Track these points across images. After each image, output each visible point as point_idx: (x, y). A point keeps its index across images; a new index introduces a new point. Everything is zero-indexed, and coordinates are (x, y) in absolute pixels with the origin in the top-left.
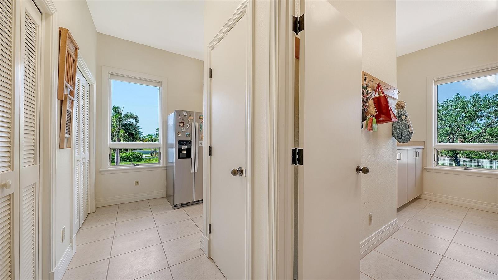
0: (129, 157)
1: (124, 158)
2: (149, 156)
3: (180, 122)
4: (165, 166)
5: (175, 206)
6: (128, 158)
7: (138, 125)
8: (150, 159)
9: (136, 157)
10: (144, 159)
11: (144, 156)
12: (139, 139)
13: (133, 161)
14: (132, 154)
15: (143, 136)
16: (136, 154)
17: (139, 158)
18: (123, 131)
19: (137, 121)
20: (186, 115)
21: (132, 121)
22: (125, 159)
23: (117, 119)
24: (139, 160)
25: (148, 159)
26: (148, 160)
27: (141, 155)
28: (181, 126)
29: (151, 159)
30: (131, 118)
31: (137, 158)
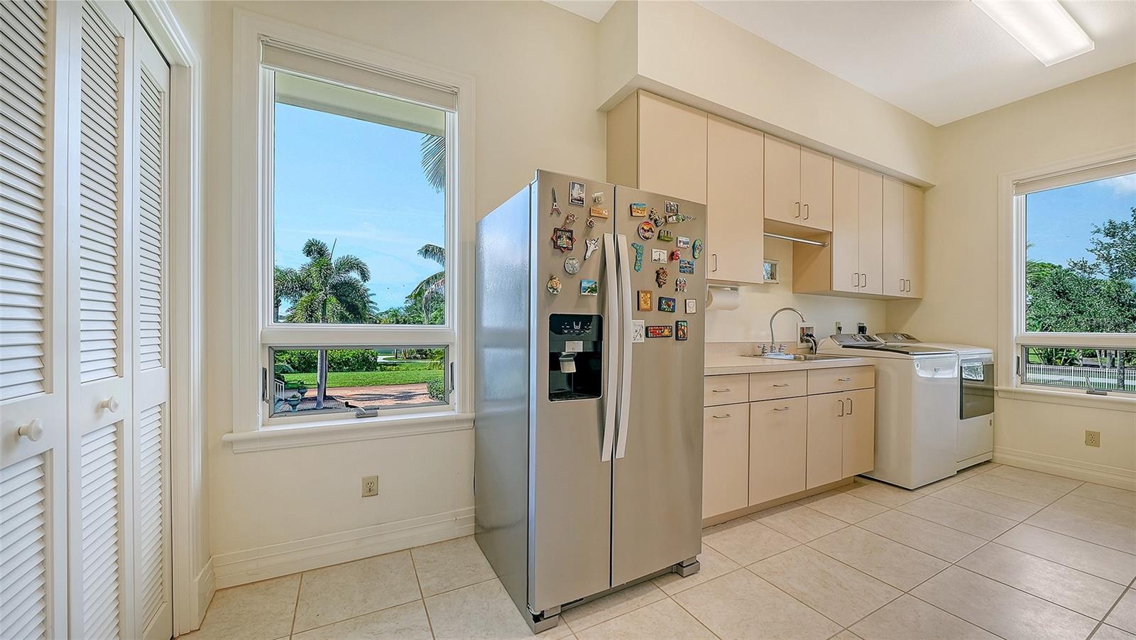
0: (349, 359)
1: (337, 363)
2: (390, 359)
3: (556, 230)
4: (471, 415)
5: (537, 619)
6: (346, 363)
7: (367, 285)
8: (393, 365)
9: (363, 361)
10: (380, 365)
11: (380, 359)
12: (370, 318)
13: (358, 368)
14: (354, 354)
15: (377, 312)
16: (363, 354)
17: (371, 362)
18: (334, 300)
19: (365, 276)
20: (583, 195)
21: (355, 275)
22: (340, 364)
23: (320, 271)
24: (369, 368)
25: (390, 365)
26: (389, 367)
27: (373, 356)
28: (560, 248)
29: (396, 365)
30: (352, 268)
31: (366, 363)
